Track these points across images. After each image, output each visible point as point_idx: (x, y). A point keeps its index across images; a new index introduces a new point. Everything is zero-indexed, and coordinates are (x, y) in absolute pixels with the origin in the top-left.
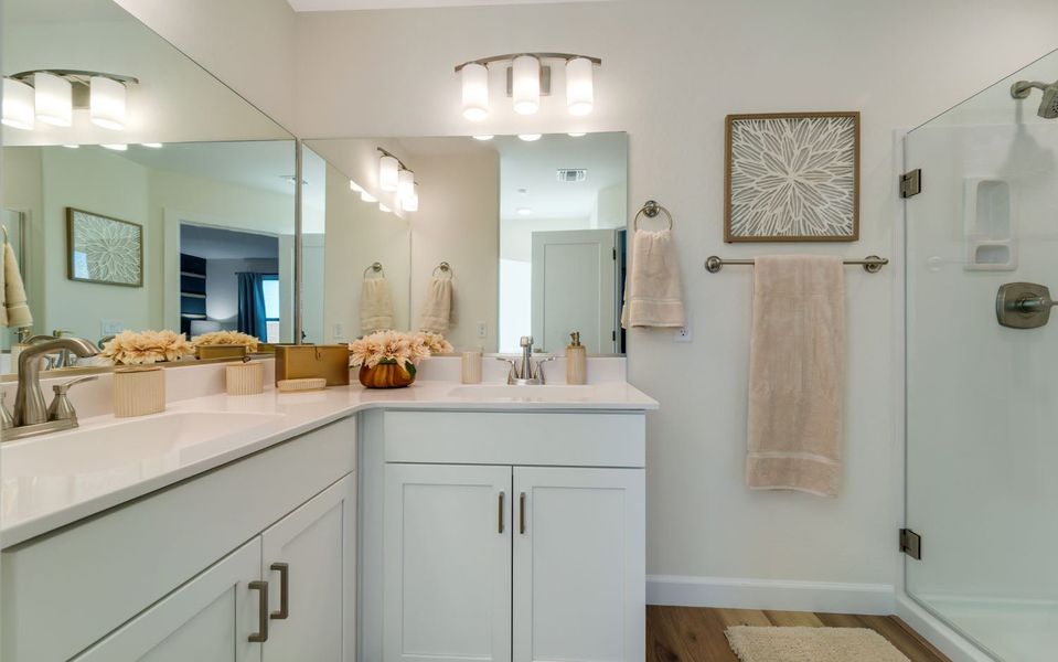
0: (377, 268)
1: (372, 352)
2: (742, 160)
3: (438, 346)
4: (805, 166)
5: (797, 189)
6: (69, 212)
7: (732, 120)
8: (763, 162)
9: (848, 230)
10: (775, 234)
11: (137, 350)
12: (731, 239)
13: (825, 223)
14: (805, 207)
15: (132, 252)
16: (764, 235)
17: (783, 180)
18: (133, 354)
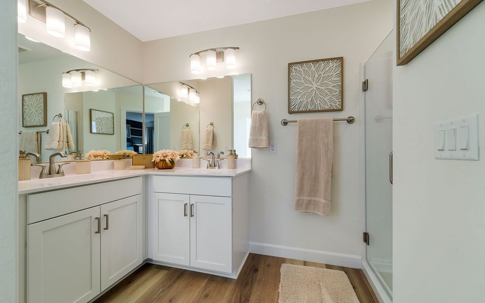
0: (187, 126)
1: (158, 157)
2: (294, 81)
3: (190, 155)
4: (320, 81)
5: (317, 91)
6: (90, 110)
7: (290, 65)
8: (303, 81)
9: (338, 106)
10: (308, 110)
11: (95, 156)
12: (291, 112)
13: (329, 104)
14: (320, 97)
15: (111, 123)
16: (303, 110)
17: (311, 87)
18: (93, 158)
